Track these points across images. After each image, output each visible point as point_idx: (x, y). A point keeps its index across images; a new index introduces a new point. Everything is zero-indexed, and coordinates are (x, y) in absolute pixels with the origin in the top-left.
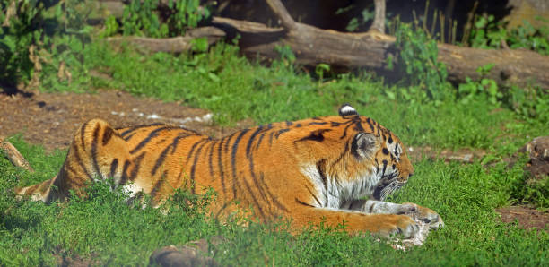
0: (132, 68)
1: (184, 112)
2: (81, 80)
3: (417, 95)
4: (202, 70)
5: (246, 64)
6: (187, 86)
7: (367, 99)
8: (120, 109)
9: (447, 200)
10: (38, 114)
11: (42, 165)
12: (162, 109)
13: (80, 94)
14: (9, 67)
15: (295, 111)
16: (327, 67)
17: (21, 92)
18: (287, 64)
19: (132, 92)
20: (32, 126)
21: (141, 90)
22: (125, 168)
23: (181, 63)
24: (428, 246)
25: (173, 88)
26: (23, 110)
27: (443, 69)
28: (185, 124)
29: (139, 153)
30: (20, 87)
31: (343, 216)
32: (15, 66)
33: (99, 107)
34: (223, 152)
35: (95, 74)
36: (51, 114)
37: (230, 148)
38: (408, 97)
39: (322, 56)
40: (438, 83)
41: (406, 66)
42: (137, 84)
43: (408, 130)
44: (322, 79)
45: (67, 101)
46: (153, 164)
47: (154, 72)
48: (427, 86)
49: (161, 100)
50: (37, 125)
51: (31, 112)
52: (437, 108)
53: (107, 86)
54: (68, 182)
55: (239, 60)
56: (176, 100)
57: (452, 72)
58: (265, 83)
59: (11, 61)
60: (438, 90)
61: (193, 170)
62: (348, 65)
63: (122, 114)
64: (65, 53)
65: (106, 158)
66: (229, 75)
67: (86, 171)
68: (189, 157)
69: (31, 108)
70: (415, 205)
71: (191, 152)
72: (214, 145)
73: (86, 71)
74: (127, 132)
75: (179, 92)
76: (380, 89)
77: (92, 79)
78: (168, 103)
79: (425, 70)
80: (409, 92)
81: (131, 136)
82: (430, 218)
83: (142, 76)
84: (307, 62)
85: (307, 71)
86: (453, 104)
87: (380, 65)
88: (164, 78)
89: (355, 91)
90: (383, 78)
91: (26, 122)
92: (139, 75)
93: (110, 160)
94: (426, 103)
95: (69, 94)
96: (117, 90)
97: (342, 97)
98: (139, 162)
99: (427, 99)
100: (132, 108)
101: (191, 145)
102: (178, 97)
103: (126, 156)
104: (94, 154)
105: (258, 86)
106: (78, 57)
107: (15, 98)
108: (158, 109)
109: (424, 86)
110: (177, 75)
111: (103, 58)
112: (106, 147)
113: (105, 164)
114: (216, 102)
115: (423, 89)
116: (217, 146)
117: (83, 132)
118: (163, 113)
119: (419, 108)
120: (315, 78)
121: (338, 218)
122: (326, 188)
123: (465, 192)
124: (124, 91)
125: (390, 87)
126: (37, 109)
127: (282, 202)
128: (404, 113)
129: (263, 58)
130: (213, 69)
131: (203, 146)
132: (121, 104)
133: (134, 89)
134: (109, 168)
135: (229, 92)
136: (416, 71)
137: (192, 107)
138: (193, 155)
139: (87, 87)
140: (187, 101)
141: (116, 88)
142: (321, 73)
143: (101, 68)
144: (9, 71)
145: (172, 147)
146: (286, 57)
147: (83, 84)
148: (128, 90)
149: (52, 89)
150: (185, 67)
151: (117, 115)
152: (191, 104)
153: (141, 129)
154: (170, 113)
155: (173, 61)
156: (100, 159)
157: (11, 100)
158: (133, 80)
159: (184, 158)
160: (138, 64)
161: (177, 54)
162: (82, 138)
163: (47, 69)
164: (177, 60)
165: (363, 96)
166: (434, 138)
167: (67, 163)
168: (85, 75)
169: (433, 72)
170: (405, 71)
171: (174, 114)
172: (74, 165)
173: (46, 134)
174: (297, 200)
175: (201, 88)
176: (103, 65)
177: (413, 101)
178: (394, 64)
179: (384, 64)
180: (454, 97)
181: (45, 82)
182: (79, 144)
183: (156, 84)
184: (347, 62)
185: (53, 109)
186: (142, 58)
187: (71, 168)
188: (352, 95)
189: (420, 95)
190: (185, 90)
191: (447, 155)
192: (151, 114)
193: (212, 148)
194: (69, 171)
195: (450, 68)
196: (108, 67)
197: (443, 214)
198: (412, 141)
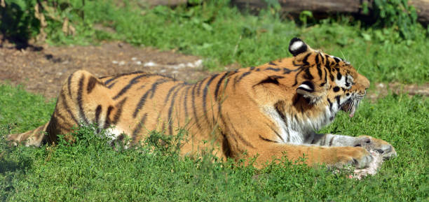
0: (133, 21)
1: (179, 59)
2: (87, 33)
3: (390, 36)
4: (196, 21)
5: (236, 13)
6: (181, 36)
7: (346, 41)
8: (121, 59)
9: (403, 131)
10: (44, 66)
11: (40, 112)
12: (159, 57)
13: (84, 46)
14: (20, 24)
15: (277, 54)
16: (309, 13)
17: (31, 46)
18: (273, 12)
19: (132, 42)
20: (37, 77)
21: (140, 41)
22: (109, 113)
23: (177, 15)
24: (382, 174)
25: (169, 38)
26: (31, 63)
27: (412, 12)
28: (177, 70)
29: (121, 98)
30: (31, 42)
31: (304, 150)
32: (26, 23)
33: (101, 57)
34: (196, 95)
35: (99, 28)
36: (57, 66)
37: (201, 91)
38: (382, 38)
39: (305, 4)
40: (408, 25)
41: (379, 10)
42: (136, 35)
43: (379, 68)
44: (305, 25)
45: (73, 53)
46: (134, 108)
47: (152, 24)
48: (399, 27)
49: (158, 48)
50: (42, 76)
51: (38, 65)
52: (409, 47)
53: (110, 38)
54: (58, 128)
55: (231, 11)
56: (171, 49)
57: (422, 14)
58: (252, 30)
59: (23, 18)
60: (410, 30)
61: (170, 112)
62: (328, 11)
63: (123, 63)
64: (68, 10)
65: (90, 104)
66: (220, 25)
67: (73, 117)
68: (166, 100)
69: (39, 60)
70: (370, 138)
71: (168, 95)
72: (188, 89)
73: (91, 26)
74: (111, 80)
75: (174, 41)
76: (357, 32)
77: (97, 32)
78: (164, 52)
79: (397, 14)
80: (383, 34)
81: (113, 84)
82: (384, 149)
83: (141, 28)
84: (291, 9)
85: (292, 18)
86: (422, 42)
87: (357, 10)
88: (161, 29)
89: (334, 35)
90: (359, 22)
91: (32, 73)
92: (138, 27)
93: (94, 107)
94: (399, 43)
95: (75, 46)
96: (119, 42)
97: (323, 40)
98: (121, 106)
99: (400, 39)
100: (132, 56)
101: (168, 90)
102: (173, 46)
103: (109, 102)
104: (80, 102)
105: (247, 33)
106: (79, 13)
107: (24, 52)
108: (155, 58)
109: (397, 28)
110: (173, 26)
111: (107, 13)
112: (91, 95)
113: (90, 110)
114: (207, 49)
115: (395, 30)
116: (191, 90)
117: (69, 82)
118: (159, 60)
119: (392, 47)
120: (300, 24)
121: (300, 151)
122: (287, 126)
123: (418, 124)
124: (125, 42)
125: (366, 30)
126: (44, 61)
127: (247, 140)
128: (376, 53)
129: (253, 8)
130: (206, 20)
131: (178, 90)
132: (121, 54)
133: (134, 40)
134: (94, 113)
135: (219, 40)
136: (389, 15)
137: (186, 54)
138: (170, 98)
139: (91, 39)
140: (181, 49)
141: (118, 40)
142: (304, 20)
143: (105, 22)
144: (21, 28)
145: (151, 92)
146: (272, 7)
147: (88, 37)
148: (128, 41)
149: (59, 43)
150: (181, 19)
151: (117, 64)
152: (184, 51)
153: (122, 77)
154: (166, 60)
155: (170, 13)
156: (86, 106)
157: (21, 54)
158: (133, 32)
159: (162, 102)
160: (138, 17)
161: (174, 7)
162: (69, 87)
163: (55, 25)
164: (173, 12)
165: (342, 39)
166: (402, 75)
167: (57, 110)
168: (90, 29)
169: (404, 14)
170: (379, 15)
171: (169, 61)
172: (63, 112)
173: (50, 83)
174: (260, 137)
175: (194, 37)
176: (107, 19)
177: (387, 42)
178: (369, 8)
179: (360, 10)
180: (424, 36)
181: (54, 36)
182: (66, 93)
183: (154, 34)
184: (326, 8)
185: (59, 60)
186: (143, 12)
187: (59, 115)
188: (331, 38)
189: (394, 36)
190: (179, 39)
191: (413, 89)
192: (148, 61)
193: (187, 93)
194: (58, 118)
195: (419, 11)
196: (111, 21)
197: (397, 145)
198: (382, 77)
